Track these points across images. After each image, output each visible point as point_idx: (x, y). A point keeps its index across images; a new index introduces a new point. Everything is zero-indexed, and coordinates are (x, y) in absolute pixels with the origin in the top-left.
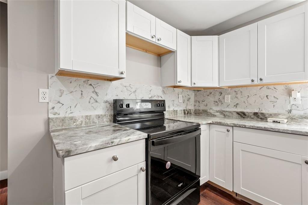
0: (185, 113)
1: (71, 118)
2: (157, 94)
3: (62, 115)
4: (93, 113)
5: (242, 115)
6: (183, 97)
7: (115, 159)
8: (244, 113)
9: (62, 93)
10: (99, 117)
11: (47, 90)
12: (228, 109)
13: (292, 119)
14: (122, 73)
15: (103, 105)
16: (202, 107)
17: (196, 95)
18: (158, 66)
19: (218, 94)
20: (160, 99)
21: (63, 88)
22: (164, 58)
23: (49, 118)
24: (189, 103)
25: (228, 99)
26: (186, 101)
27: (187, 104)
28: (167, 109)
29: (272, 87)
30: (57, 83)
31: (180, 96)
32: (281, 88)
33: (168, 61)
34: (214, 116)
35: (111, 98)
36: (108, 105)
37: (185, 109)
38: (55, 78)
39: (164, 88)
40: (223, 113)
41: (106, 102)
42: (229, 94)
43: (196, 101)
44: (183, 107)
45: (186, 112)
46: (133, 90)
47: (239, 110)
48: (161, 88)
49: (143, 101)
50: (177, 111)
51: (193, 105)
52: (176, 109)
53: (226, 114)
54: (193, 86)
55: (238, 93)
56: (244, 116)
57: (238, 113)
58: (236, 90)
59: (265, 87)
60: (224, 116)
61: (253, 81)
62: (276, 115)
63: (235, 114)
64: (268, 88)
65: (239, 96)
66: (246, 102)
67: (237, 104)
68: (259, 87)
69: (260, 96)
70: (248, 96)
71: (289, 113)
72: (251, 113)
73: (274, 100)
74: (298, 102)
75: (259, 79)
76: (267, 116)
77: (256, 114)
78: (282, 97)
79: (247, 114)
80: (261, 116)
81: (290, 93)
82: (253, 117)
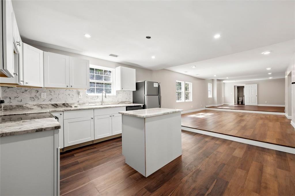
12: (44, 103)
16: (15, 103)
17: (4, 91)
19: (34, 91)
25: (44, 96)
34: (32, 109)
40: (40, 106)
42: (45, 92)
53: (43, 106)
55: (52, 91)
56: (57, 106)
57: (53, 105)
58: (50, 90)
59: (68, 89)
60: (42, 108)
61: (67, 86)
62: (73, 104)
63: (50, 106)
64: (70, 90)
65: (52, 93)
66: (58, 98)
67: (51, 99)
68: (65, 89)
69: (65, 94)
70: (59, 94)
71: (78, 102)
72: (61, 104)
73: (72, 96)
74: (81, 97)
75: (70, 86)
76: (69, 105)
77: (64, 104)
78: (76, 95)
79: (59, 105)
80: (66, 105)
81: (78, 93)
82: (62, 106)
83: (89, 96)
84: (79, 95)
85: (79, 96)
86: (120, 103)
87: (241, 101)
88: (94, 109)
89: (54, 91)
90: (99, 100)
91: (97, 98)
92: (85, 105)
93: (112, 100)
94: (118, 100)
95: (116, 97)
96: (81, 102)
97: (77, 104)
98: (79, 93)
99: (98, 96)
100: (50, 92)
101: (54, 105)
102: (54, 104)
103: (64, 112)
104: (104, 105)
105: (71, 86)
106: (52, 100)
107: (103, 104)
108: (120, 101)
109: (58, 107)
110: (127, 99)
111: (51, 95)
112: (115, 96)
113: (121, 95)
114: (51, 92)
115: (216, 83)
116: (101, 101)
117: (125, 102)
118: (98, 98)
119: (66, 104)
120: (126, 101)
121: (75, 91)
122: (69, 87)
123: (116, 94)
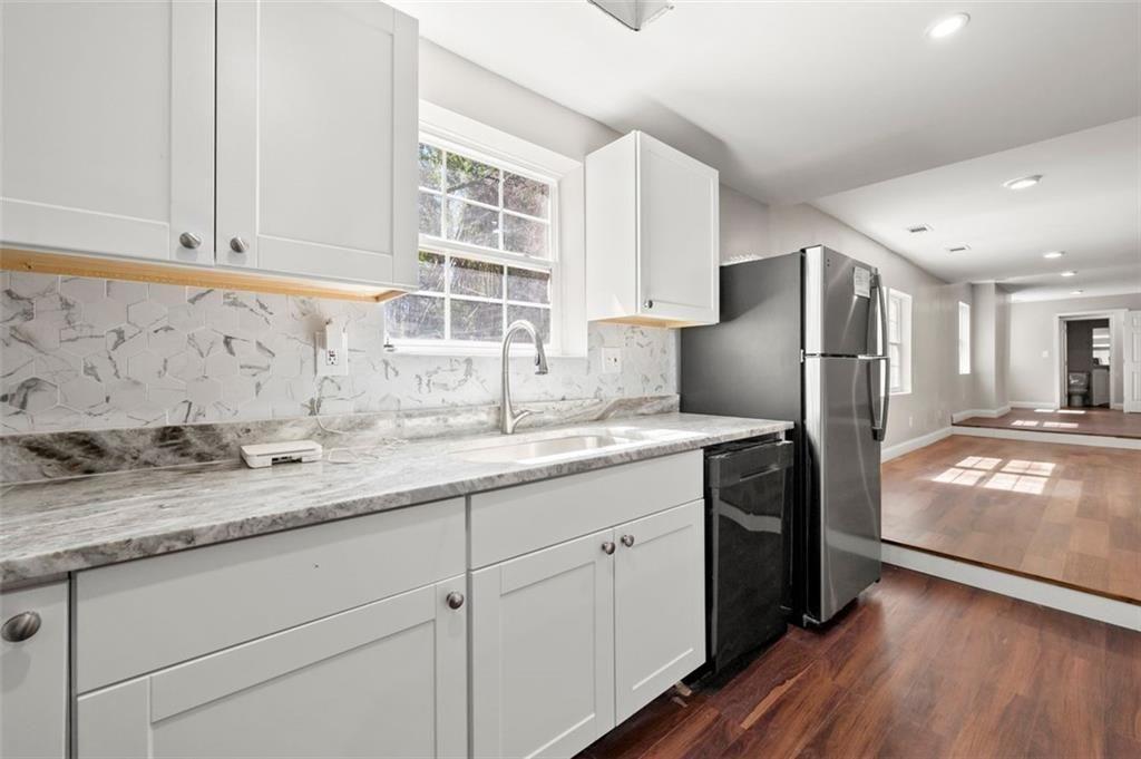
5: (77, 456)
8: (88, 443)
13: (326, 437)
29: (250, 298)
55: (39, 305)
56: (88, 462)
57: (39, 448)
59: (221, 292)
61: (187, 243)
62: (268, 429)
63: (12, 456)
64: (234, 303)
65: (45, 326)
66: (105, 370)
67: (31, 385)
68: (189, 291)
69: (191, 338)
70: (120, 334)
71: (312, 413)
72: (141, 432)
73: (263, 360)
74: (342, 369)
75: (224, 247)
76: (229, 437)
77: (170, 437)
78: (290, 347)
79: (112, 444)
80: (198, 444)
81: (317, 334)
82: (150, 454)
83: (403, 356)
84: (324, 346)
85: (322, 353)
86: (608, 411)
87: (1084, 390)
88: (468, 496)
89: (67, 305)
90: (481, 389)
91: (460, 375)
92: (368, 433)
94: (600, 389)
95: (588, 367)
96: (333, 411)
97: (301, 431)
98: (323, 331)
99: (469, 361)
100: (20, 307)
101: (60, 447)
102: (61, 437)
103: (80, 577)
105: (236, 247)
106: (33, 399)
107: (510, 423)
108: (612, 395)
109: (100, 463)
110: (646, 379)
111: (29, 341)
112: (582, 359)
113: (617, 353)
114: (28, 315)
115: (990, 301)
116: (488, 398)
117: (640, 402)
118: (468, 373)
119: (191, 436)
121: (283, 307)
122: (203, 255)
123: (584, 346)
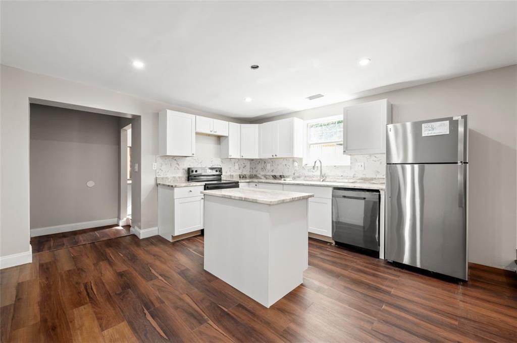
0: (240, 177)
1: (166, 178)
2: (217, 163)
3: (162, 176)
4: (177, 176)
5: (275, 177)
6: (239, 165)
7: (191, 191)
8: (275, 176)
9: (162, 164)
10: (179, 177)
11: (156, 164)
12: (268, 174)
13: (294, 179)
14: (193, 154)
15: (182, 171)
16: (254, 173)
17: (251, 163)
18: (218, 144)
19: (263, 163)
20: (219, 167)
21: (163, 163)
22: (221, 138)
23: (156, 178)
24: (244, 169)
25: (269, 166)
26: (242, 168)
27: (243, 171)
28: (223, 174)
29: (288, 159)
30: (160, 160)
31: (236, 164)
32: (291, 160)
33: (223, 142)
34: (261, 178)
35: (186, 167)
36: (185, 171)
37: (241, 174)
38: (159, 158)
39: (222, 159)
40: (265, 177)
41: (184, 169)
42: (269, 163)
43: (251, 168)
44: (239, 173)
45: (242, 177)
46: (200, 161)
47: (273, 174)
48: (220, 159)
49: (212, 169)
50: (233, 175)
51: (248, 171)
52: (232, 174)
53: (267, 177)
54: (242, 158)
58: (273, 160)
60: (266, 178)
61: (273, 156)
63: (271, 177)
65: (274, 164)
66: (277, 169)
67: (273, 170)
70: (278, 164)
72: (279, 176)
73: (289, 167)
78: (291, 165)
93: (342, 175)
94: (355, 174)
95: (351, 168)
96: (296, 174)
97: (292, 177)
104: (322, 181)
108: (360, 175)
110: (378, 172)
111: (273, 166)
120: (375, 178)
123: (350, 163)
